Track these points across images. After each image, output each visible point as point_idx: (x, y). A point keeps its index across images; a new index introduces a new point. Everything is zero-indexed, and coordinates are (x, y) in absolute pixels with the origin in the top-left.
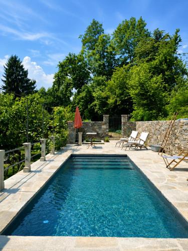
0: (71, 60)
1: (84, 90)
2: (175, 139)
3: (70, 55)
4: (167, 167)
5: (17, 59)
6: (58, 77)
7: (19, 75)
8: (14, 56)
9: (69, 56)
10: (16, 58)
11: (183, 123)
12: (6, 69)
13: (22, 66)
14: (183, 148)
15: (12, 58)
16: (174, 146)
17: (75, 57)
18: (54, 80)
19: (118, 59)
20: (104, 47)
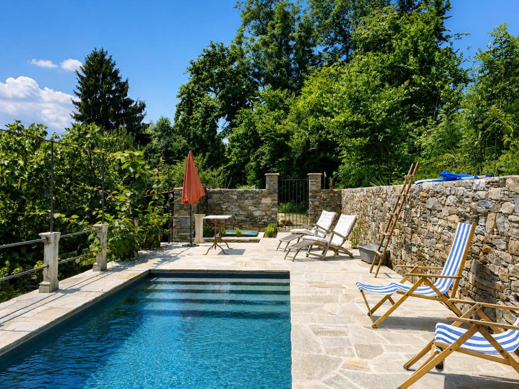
0: (214, 58)
1: (241, 122)
2: (413, 233)
3: (213, 47)
4: (369, 314)
5: (107, 57)
6: (188, 94)
7: (109, 91)
8: (98, 51)
9: (210, 49)
10: (103, 55)
11: (428, 192)
12: (82, 78)
13: (116, 72)
14: (427, 257)
15: (95, 55)
16: (409, 250)
17: (222, 50)
18: (179, 101)
19: (320, 55)
20: (287, 28)
